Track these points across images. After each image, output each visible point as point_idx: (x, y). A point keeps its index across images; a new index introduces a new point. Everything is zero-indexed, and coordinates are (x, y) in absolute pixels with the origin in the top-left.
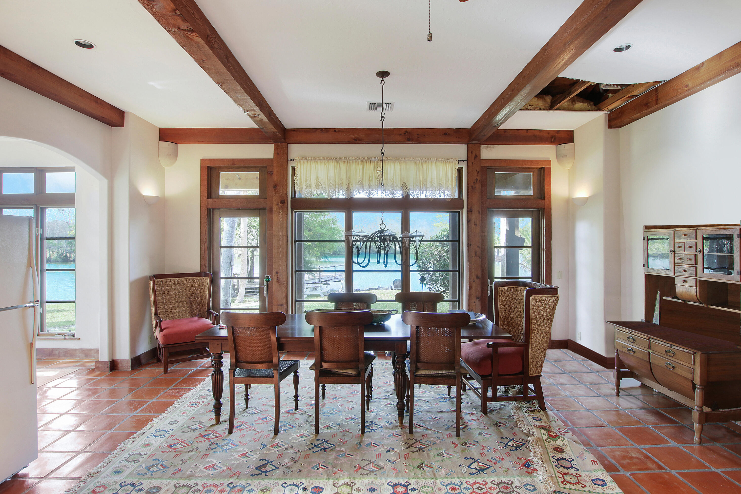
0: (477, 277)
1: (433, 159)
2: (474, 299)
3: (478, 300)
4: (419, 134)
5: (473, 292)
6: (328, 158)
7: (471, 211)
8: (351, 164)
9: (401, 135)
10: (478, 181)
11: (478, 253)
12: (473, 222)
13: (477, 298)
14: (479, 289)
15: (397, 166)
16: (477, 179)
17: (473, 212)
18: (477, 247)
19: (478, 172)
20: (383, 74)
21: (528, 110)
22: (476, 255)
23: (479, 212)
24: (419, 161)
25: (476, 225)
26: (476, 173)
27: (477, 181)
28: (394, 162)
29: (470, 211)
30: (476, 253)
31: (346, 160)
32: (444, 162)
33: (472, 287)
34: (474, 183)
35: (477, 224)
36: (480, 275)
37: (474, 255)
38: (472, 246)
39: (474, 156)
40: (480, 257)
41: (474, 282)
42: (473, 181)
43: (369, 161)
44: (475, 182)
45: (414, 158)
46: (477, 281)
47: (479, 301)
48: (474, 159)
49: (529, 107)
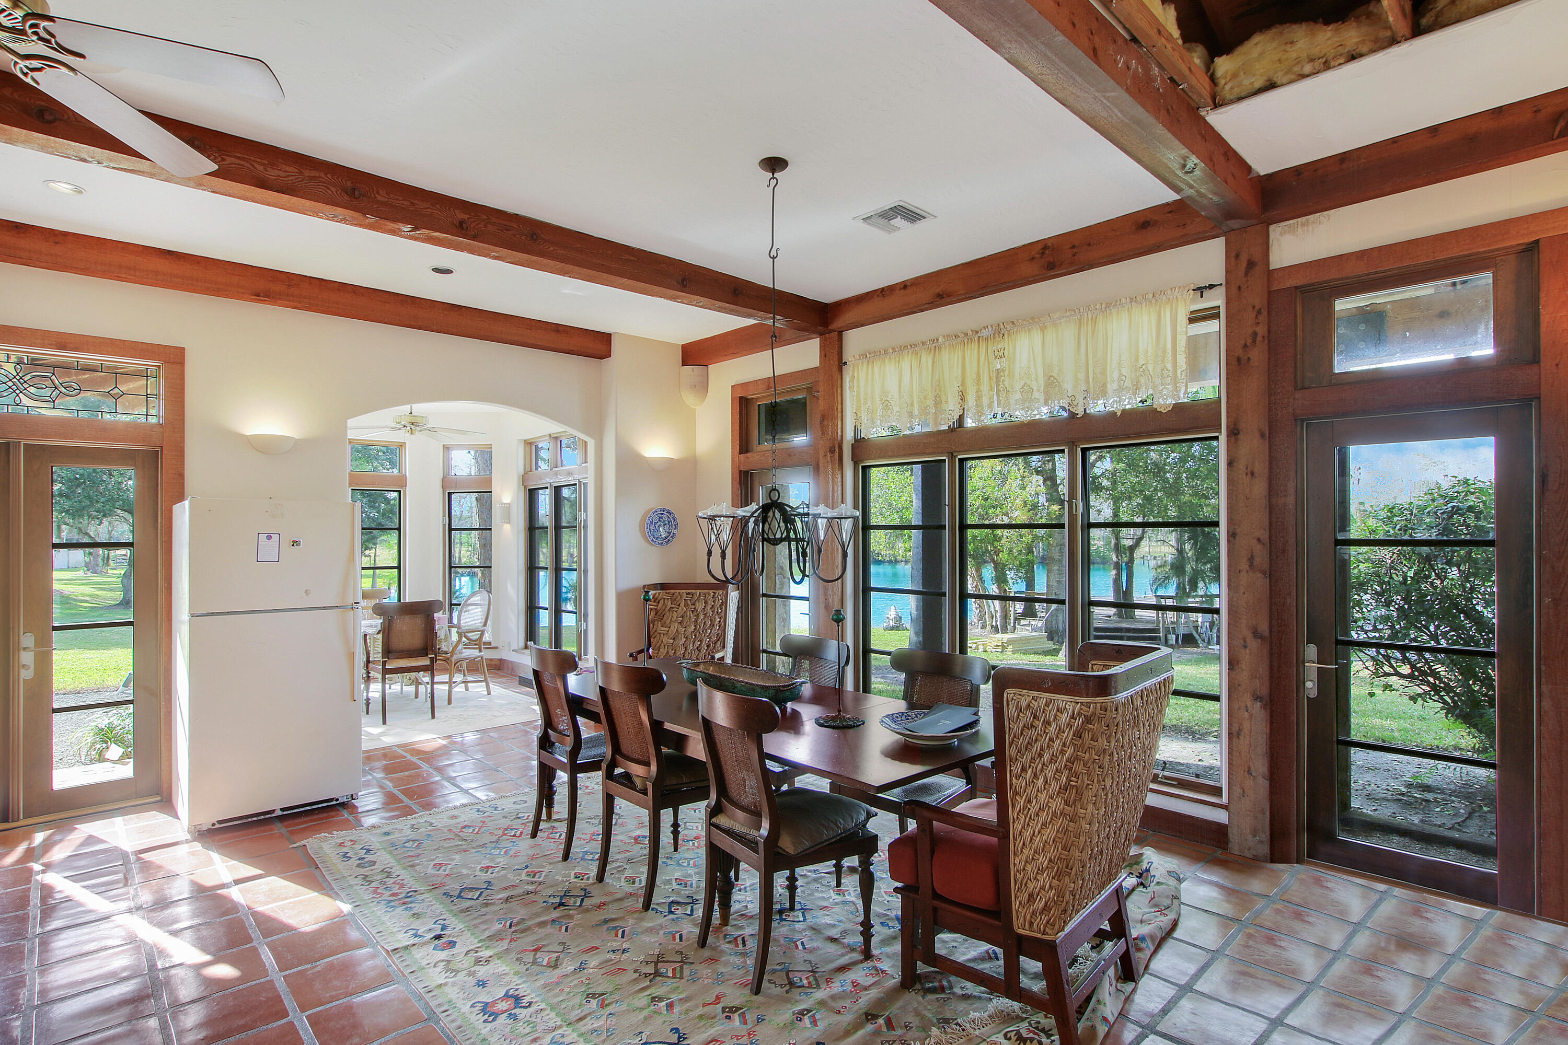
0: (1256, 634)
1: (1123, 300)
2: (1248, 700)
3: (1259, 704)
4: (1077, 244)
5: (1243, 676)
6: (901, 347)
7: (1236, 434)
8: (943, 351)
9: (1033, 258)
10: (1259, 339)
11: (1257, 561)
12: (1241, 466)
13: (1256, 698)
14: (1264, 670)
15: (1037, 336)
16: (1255, 334)
17: (1241, 436)
18: (1255, 541)
19: (1259, 312)
20: (774, 164)
21: (1308, 76)
22: (1251, 565)
23: (1262, 435)
24: (1086, 315)
25: (1252, 474)
26: (1252, 315)
27: (1254, 341)
28: (1029, 330)
29: (1233, 433)
30: (1251, 559)
31: (934, 345)
32: (1153, 301)
33: (1238, 662)
34: (1245, 346)
35: (1256, 470)
36: (1264, 628)
37: (1244, 565)
38: (1237, 537)
39: (1244, 264)
40: (1264, 574)
41: (1245, 647)
42: (1243, 342)
43: (976, 338)
44: (1249, 342)
45: (1075, 311)
46: (1254, 644)
47: (1264, 707)
48: (1246, 274)
49: (1307, 69)
